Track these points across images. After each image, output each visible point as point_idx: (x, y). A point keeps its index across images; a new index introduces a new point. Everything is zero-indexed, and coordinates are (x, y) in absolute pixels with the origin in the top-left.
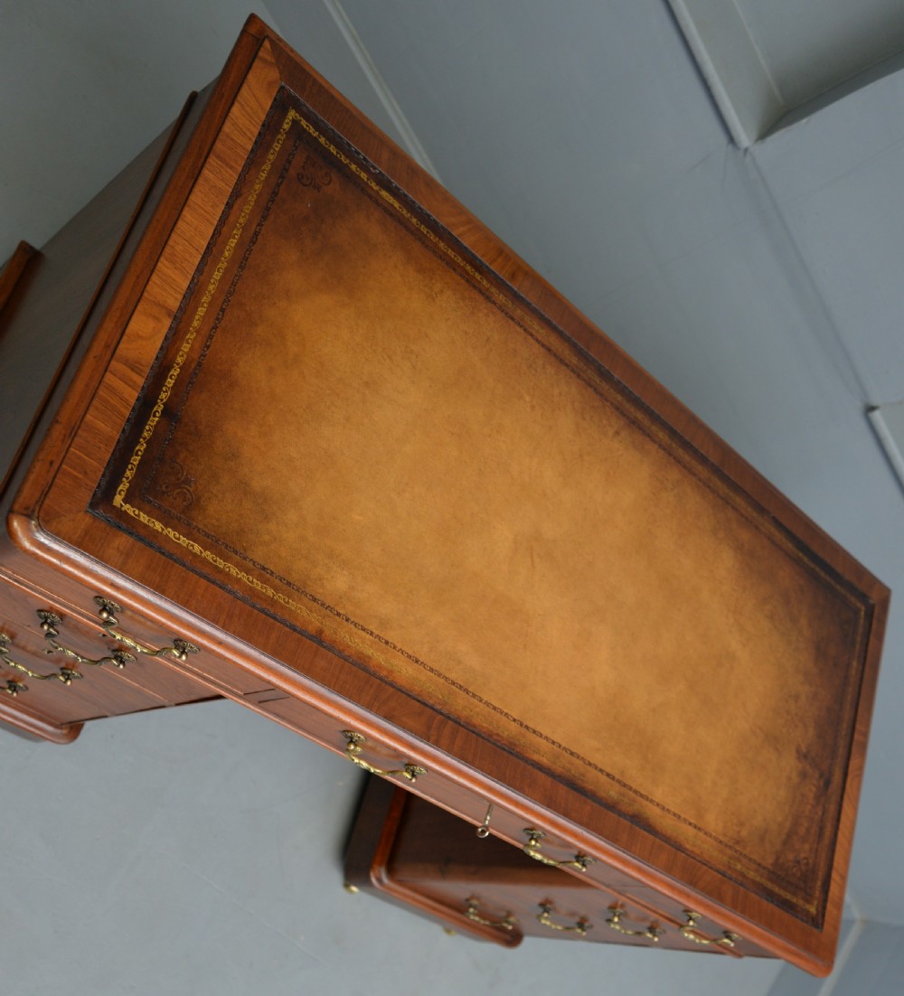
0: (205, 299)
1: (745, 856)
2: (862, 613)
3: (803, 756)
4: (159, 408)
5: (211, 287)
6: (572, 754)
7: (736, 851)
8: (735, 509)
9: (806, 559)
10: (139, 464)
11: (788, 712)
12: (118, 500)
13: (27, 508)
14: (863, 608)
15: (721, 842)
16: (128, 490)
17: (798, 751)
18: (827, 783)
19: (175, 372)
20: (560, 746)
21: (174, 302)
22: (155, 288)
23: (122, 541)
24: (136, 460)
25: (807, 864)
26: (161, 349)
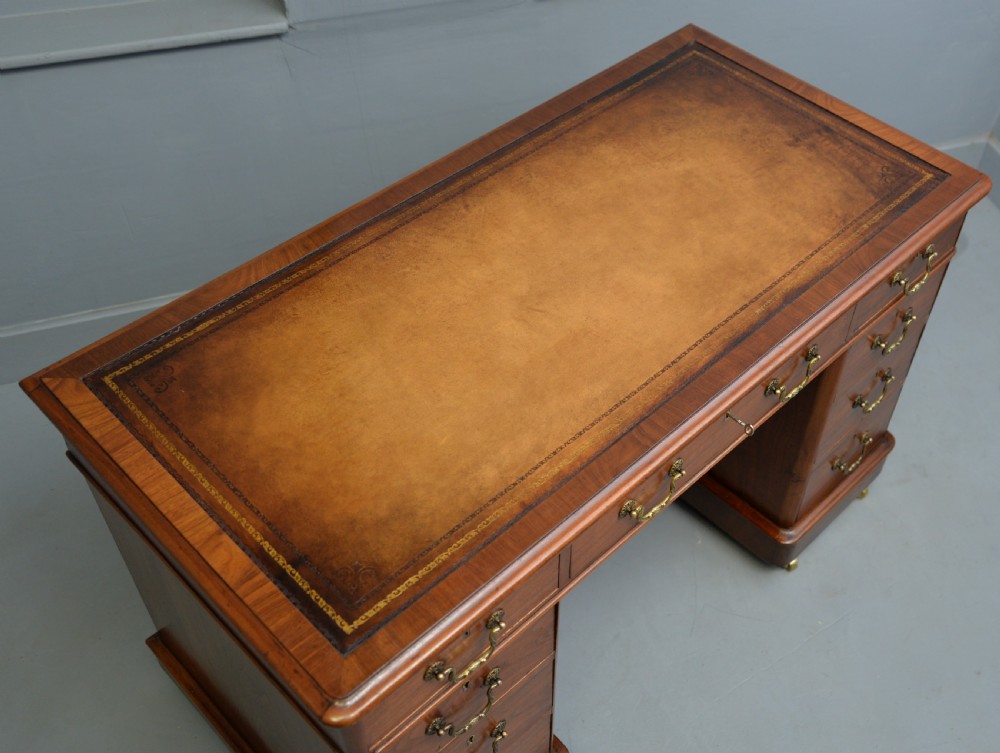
0: (220, 500)
1: (859, 218)
2: (698, 53)
3: (795, 142)
4: (289, 568)
5: (213, 492)
6: (711, 333)
7: (851, 224)
8: (568, 131)
9: (634, 86)
10: (327, 602)
11: (754, 142)
12: (347, 629)
13: (323, 705)
14: (695, 52)
15: (838, 235)
16: (343, 618)
17: (790, 145)
18: (827, 129)
19: (266, 545)
20: (701, 341)
21: (212, 526)
22: (194, 538)
23: (381, 637)
24: (322, 603)
25: (888, 168)
26: (243, 550)
